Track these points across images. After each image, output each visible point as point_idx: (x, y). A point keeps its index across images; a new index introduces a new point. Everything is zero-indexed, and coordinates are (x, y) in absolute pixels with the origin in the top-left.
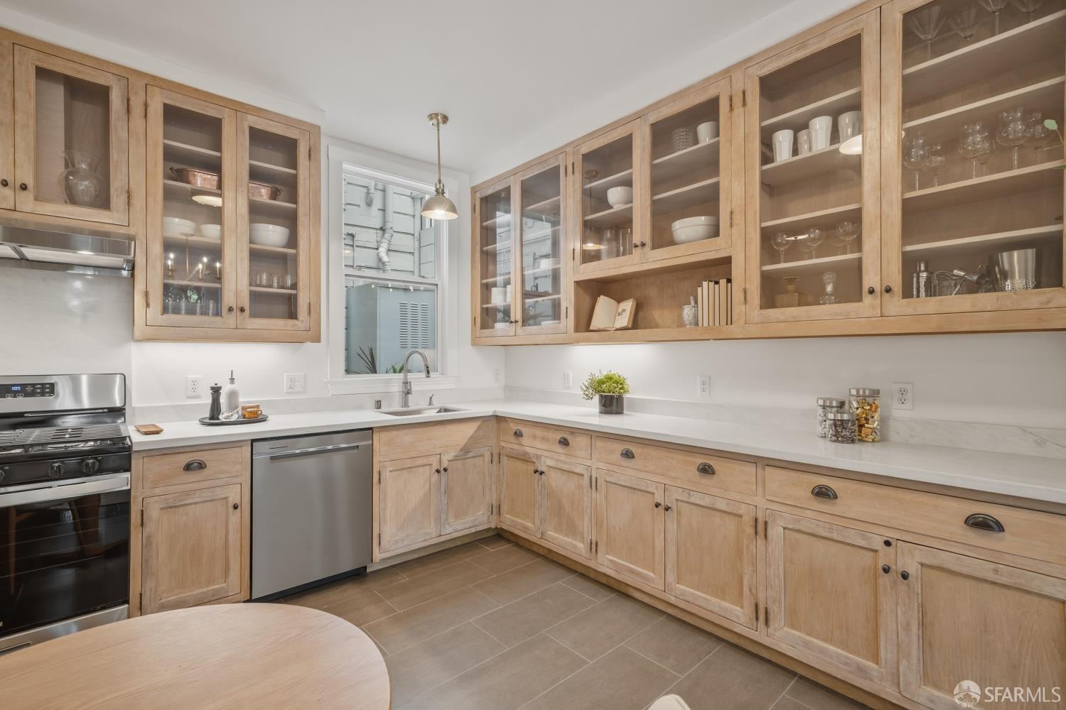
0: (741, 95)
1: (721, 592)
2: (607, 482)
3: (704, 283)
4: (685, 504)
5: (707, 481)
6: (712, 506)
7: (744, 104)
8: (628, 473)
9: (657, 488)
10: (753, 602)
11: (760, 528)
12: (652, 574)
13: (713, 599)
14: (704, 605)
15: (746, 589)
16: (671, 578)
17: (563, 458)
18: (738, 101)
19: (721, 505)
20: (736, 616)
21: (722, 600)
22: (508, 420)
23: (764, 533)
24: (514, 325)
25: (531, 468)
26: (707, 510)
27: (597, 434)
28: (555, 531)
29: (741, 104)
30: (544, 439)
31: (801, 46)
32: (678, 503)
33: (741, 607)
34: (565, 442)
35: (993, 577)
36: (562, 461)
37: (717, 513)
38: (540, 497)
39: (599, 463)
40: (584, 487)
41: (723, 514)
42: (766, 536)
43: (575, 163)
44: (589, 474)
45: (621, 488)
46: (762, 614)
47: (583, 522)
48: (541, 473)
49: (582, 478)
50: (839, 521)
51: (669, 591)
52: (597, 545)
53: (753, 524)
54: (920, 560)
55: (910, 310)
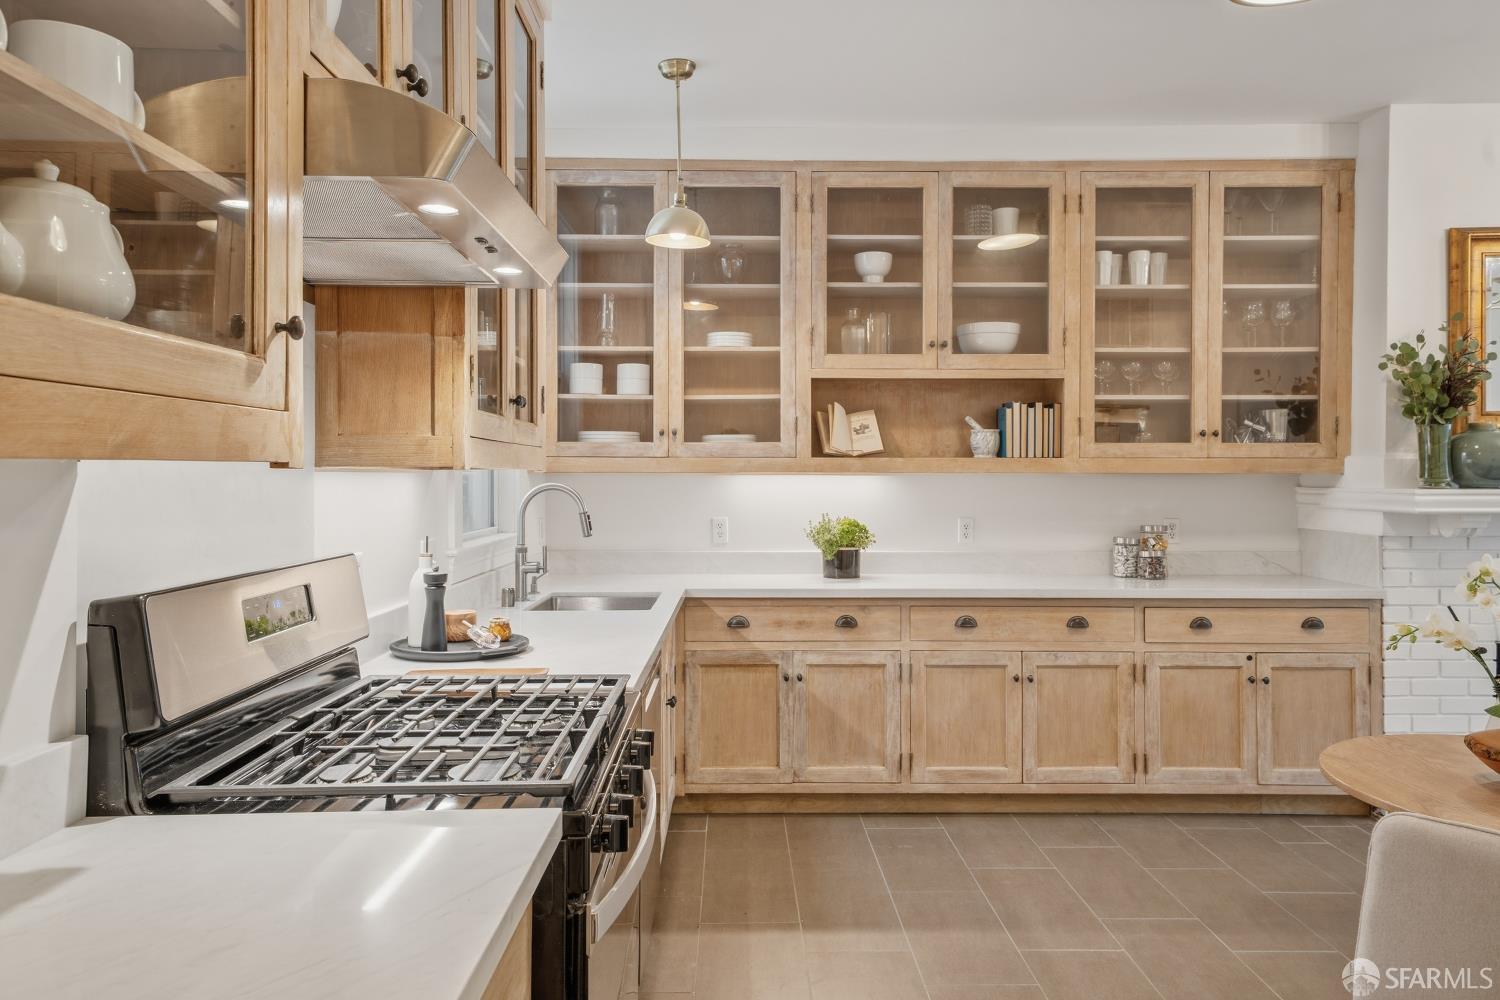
1: (1092, 758)
2: (926, 666)
4: (1048, 670)
5: (1079, 637)
6: (1085, 664)
7: (1080, 211)
8: (967, 648)
9: (1011, 659)
10: (1131, 754)
11: (1138, 674)
12: (1003, 769)
13: (1086, 769)
14: (1075, 779)
15: (1123, 744)
16: (1030, 761)
17: (842, 647)
18: (1073, 205)
19: (1096, 659)
20: (1112, 776)
21: (1093, 765)
22: (705, 602)
23: (1142, 678)
24: (665, 439)
25: (767, 675)
26: (1076, 670)
27: (913, 603)
28: (822, 762)
29: (1077, 209)
30: (801, 624)
31: (1142, 174)
32: (1040, 670)
33: (1117, 765)
34: (848, 623)
35: (1317, 664)
36: (840, 653)
37: (1089, 670)
38: (791, 718)
39: (915, 643)
40: (885, 681)
41: (1095, 670)
42: (1144, 680)
43: (815, 197)
44: (897, 660)
45: (951, 670)
46: (1140, 763)
47: (883, 732)
48: (800, 679)
49: (880, 671)
50: (1212, 648)
51: (1028, 779)
52: (911, 759)
53: (1131, 671)
54: (1274, 665)
55: (1230, 453)
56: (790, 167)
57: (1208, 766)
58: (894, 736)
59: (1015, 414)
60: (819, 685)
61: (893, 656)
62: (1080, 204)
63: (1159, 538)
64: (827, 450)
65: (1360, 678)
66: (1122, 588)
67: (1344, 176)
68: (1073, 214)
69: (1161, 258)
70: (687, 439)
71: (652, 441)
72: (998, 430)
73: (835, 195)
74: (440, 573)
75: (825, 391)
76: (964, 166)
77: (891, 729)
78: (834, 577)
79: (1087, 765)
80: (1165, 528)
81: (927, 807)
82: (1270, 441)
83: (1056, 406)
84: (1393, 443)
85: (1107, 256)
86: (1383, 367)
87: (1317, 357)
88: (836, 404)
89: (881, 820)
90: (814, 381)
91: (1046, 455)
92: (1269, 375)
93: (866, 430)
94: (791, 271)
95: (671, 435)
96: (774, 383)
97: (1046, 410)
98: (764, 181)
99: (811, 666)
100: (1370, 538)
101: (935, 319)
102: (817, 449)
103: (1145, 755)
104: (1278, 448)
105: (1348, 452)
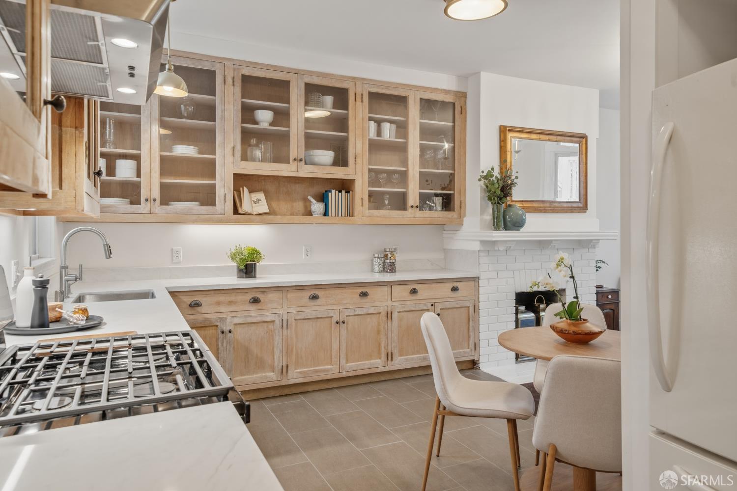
1: (370, 357)
2: (295, 320)
4: (351, 317)
5: (364, 300)
6: (367, 313)
8: (315, 309)
9: (335, 313)
10: (386, 353)
11: (389, 316)
12: (330, 367)
13: (367, 362)
14: (363, 368)
15: (383, 349)
16: (343, 361)
17: (253, 313)
18: (359, 98)
19: (372, 311)
20: (378, 364)
21: (371, 360)
23: (390, 317)
24: (148, 203)
25: (211, 331)
26: (363, 316)
27: (289, 289)
28: (242, 375)
29: (361, 100)
30: (231, 303)
31: (387, 88)
32: (347, 317)
33: (380, 359)
34: (256, 301)
35: (456, 306)
36: (251, 317)
37: (369, 316)
38: (225, 353)
39: (289, 309)
40: (274, 330)
41: (371, 316)
42: (391, 318)
43: (235, 78)
44: (281, 318)
45: (307, 321)
47: (273, 356)
48: (230, 332)
49: (272, 324)
50: (418, 302)
51: (342, 370)
52: (287, 366)
53: (386, 315)
54: (440, 308)
55: (422, 216)
56: (221, 60)
57: (416, 354)
58: (279, 357)
59: (333, 195)
60: (240, 334)
61: (279, 316)
62: (362, 98)
63: (392, 254)
64: (240, 211)
65: (471, 310)
66: (378, 277)
67: (463, 99)
68: (359, 103)
69: (394, 126)
70: (162, 204)
71: (140, 204)
72: (324, 203)
73: (246, 79)
74: (45, 278)
75: (241, 181)
76: (311, 73)
77: (277, 353)
78: (244, 278)
79: (368, 360)
80: (395, 249)
81: (294, 391)
82: (436, 211)
83: (351, 192)
84: (483, 212)
85: (372, 123)
86: (480, 180)
87: (452, 175)
88: (244, 187)
89: (272, 400)
90: (235, 175)
91: (346, 215)
92: (432, 182)
93: (260, 202)
94: (222, 116)
95: (152, 201)
96: (213, 175)
97: (347, 194)
98: (206, 66)
99: (236, 324)
100: (474, 252)
101: (296, 147)
102: (236, 211)
103: (392, 353)
104: (439, 214)
105: (465, 216)
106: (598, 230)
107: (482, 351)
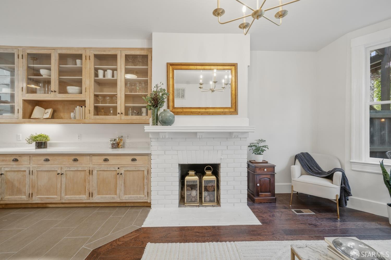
0: (89, 58)
1: (80, 193)
2: (37, 171)
3: (78, 106)
4: (68, 172)
5: (76, 163)
6: (77, 170)
7: (90, 59)
8: (47, 166)
9: (58, 169)
10: (89, 192)
11: (91, 172)
12: (56, 196)
13: (77, 196)
14: (74, 199)
15: (87, 190)
16: (63, 194)
17: (15, 166)
18: (88, 58)
19: (80, 169)
20: (84, 198)
21: (80, 195)
26: (75, 172)
27: (33, 155)
28: (10, 196)
32: (65, 172)
33: (86, 195)
34: (16, 160)
35: (135, 170)
36: (13, 168)
37: (79, 172)
39: (34, 165)
40: (26, 175)
41: (81, 172)
42: (92, 174)
43: (23, 55)
44: (29, 170)
45: (43, 172)
46: (91, 195)
47: (25, 188)
49: (25, 172)
50: (110, 166)
51: (62, 199)
52: (32, 194)
53: (89, 172)
54: (124, 170)
55: (126, 118)
57: (108, 195)
58: (28, 189)
59: (78, 109)
60: (9, 176)
61: (28, 168)
65: (146, 173)
68: (88, 60)
76: (61, 48)
77: (27, 187)
83: (84, 107)
85: (101, 71)
90: (23, 100)
93: (48, 113)
96: (13, 101)
98: (10, 51)
99: (6, 171)
101: (54, 85)
103: (92, 193)
106: (248, 125)
107: (152, 197)
